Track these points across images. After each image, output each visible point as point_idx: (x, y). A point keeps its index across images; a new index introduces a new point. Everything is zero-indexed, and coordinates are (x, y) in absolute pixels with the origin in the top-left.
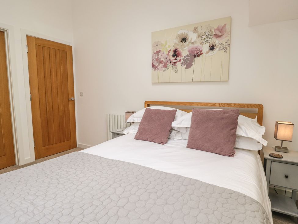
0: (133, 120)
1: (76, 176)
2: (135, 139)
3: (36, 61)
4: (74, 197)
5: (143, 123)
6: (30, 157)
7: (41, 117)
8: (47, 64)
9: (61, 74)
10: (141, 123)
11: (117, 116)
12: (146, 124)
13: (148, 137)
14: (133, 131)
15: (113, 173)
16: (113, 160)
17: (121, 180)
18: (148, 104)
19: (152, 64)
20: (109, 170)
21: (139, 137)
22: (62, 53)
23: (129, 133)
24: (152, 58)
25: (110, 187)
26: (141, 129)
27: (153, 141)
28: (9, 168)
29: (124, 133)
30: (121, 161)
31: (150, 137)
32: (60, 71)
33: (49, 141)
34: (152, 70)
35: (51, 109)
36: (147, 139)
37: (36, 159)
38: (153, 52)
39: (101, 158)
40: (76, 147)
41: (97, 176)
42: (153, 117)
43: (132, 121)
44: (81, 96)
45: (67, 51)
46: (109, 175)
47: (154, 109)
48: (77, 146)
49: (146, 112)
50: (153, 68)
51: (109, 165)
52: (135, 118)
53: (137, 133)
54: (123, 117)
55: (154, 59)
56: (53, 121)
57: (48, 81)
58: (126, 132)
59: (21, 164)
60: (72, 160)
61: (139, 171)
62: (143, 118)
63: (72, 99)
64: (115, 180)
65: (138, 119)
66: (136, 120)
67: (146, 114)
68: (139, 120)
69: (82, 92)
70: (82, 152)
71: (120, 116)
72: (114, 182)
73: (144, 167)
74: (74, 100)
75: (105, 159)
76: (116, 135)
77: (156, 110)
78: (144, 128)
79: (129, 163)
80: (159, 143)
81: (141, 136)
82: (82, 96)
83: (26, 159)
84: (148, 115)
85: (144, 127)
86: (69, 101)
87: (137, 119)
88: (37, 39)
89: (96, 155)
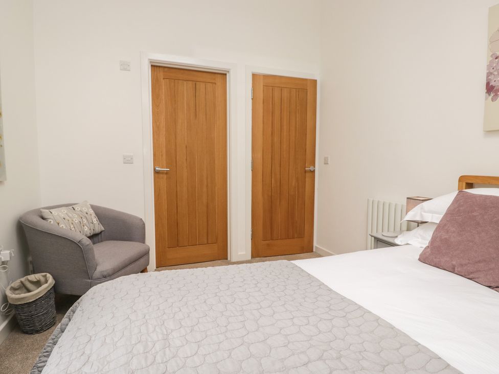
0: (422, 215)
1: (258, 309)
2: (420, 260)
3: (262, 111)
4: (228, 357)
5: (446, 228)
6: (244, 253)
7: (263, 195)
8: (277, 113)
9: (296, 128)
10: (441, 227)
11: (389, 205)
12: (454, 229)
13: (454, 263)
14: (420, 240)
15: (330, 331)
16: (343, 299)
17: (339, 358)
18: (469, 183)
19: (488, 84)
20: (325, 320)
21: (431, 257)
22: (300, 94)
23: (408, 244)
24: (488, 69)
25: (305, 364)
26: (438, 240)
27: (471, 276)
28: (219, 261)
29: (397, 241)
30: (360, 307)
31: (462, 265)
32: (296, 124)
33: (271, 233)
34: (486, 99)
35: (278, 184)
36: (454, 269)
37: (253, 257)
38: (492, 56)
39: (321, 285)
40: (312, 251)
41: (293, 324)
42: (475, 214)
43: (418, 219)
44: (326, 163)
45: (308, 88)
46: (320, 332)
47: (481, 196)
48: (314, 250)
49: (456, 200)
50: (489, 95)
51: (331, 307)
52: (425, 212)
53: (425, 248)
54: (402, 208)
55: (492, 71)
56: (280, 202)
57: (276, 139)
58: (401, 241)
59: (234, 260)
60: (270, 274)
61: (398, 349)
62: (447, 214)
63: (312, 168)
64: (325, 351)
65: (434, 215)
66: (428, 218)
67: (456, 205)
68: (437, 219)
69: (327, 158)
70: (294, 264)
71: (396, 205)
72: (320, 358)
73: (417, 345)
74: (314, 171)
75: (330, 290)
76: (380, 242)
77: (486, 197)
78: (446, 239)
79: (377, 319)
80: (490, 287)
81: (436, 258)
82: (328, 164)
83: (239, 253)
84: (461, 208)
85: (447, 237)
86: (305, 172)
87: (431, 215)
88: (266, 77)
89: (314, 277)
